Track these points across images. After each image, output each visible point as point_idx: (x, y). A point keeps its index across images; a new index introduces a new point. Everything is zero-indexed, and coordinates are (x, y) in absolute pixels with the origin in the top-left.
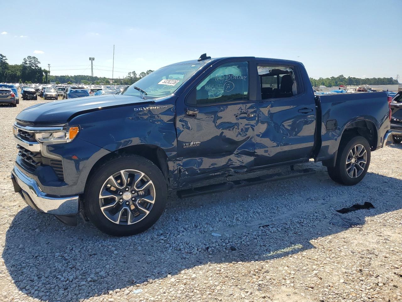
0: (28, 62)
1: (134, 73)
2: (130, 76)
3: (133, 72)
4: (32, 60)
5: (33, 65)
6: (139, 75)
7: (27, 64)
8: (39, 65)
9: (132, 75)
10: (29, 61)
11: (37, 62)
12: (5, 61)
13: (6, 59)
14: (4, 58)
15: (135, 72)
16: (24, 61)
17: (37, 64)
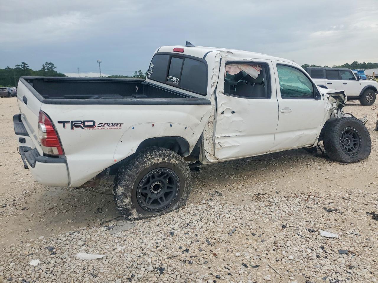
2: (136, 74)
4: (49, 66)
5: (50, 70)
7: (46, 69)
8: (55, 70)
9: (138, 74)
10: (47, 67)
11: (53, 67)
12: (27, 68)
13: (28, 66)
14: (26, 66)
15: (140, 70)
16: (43, 67)
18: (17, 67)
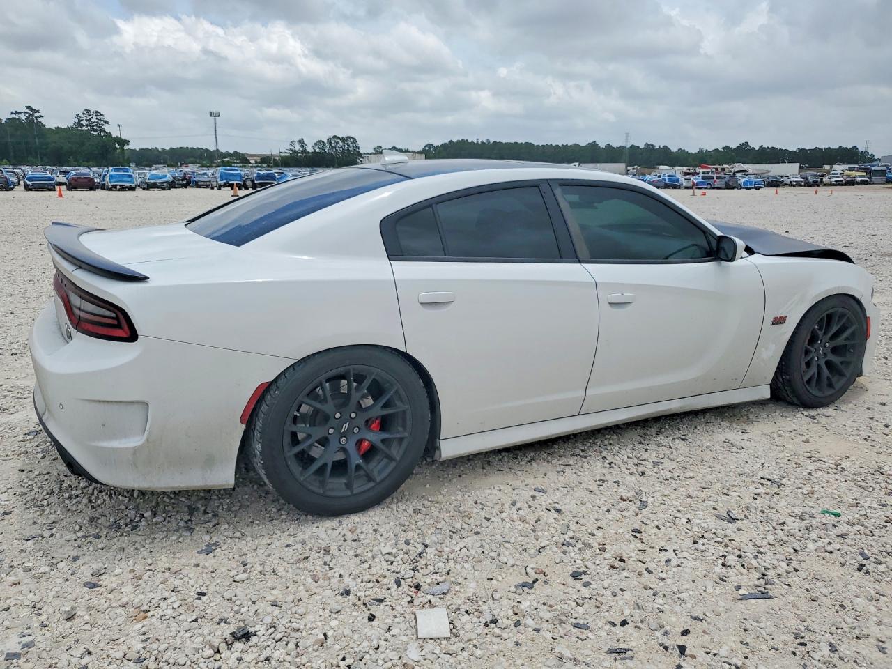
0: (84, 122)
1: (301, 142)
2: (293, 148)
3: (299, 141)
4: (92, 118)
5: (95, 128)
6: (313, 147)
7: (83, 126)
8: (107, 128)
9: (298, 147)
10: (86, 120)
11: (102, 123)
12: (39, 120)
13: (41, 116)
14: (36, 114)
16: (77, 120)
17: (103, 125)
18: (14, 116)
